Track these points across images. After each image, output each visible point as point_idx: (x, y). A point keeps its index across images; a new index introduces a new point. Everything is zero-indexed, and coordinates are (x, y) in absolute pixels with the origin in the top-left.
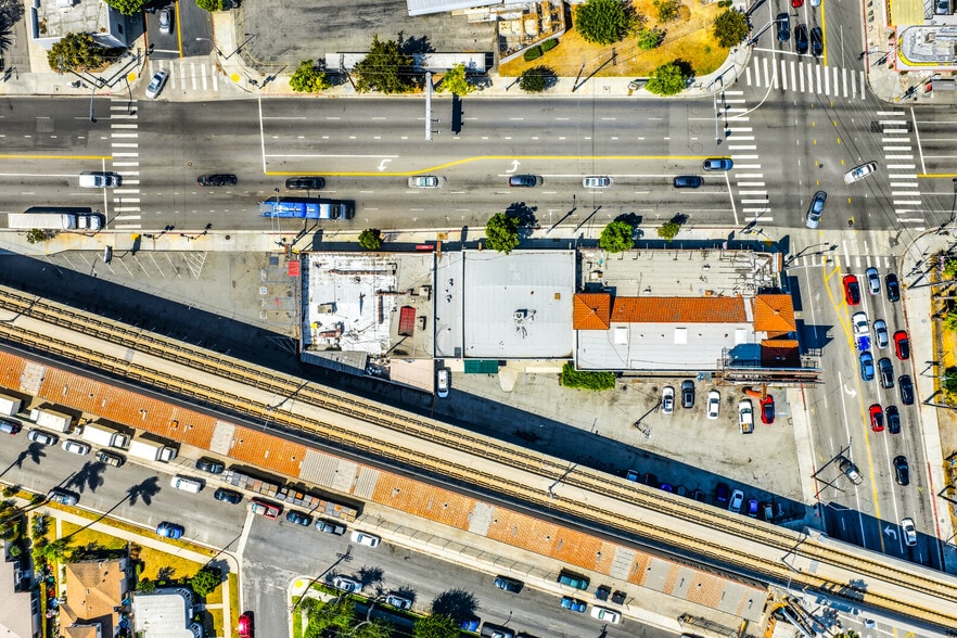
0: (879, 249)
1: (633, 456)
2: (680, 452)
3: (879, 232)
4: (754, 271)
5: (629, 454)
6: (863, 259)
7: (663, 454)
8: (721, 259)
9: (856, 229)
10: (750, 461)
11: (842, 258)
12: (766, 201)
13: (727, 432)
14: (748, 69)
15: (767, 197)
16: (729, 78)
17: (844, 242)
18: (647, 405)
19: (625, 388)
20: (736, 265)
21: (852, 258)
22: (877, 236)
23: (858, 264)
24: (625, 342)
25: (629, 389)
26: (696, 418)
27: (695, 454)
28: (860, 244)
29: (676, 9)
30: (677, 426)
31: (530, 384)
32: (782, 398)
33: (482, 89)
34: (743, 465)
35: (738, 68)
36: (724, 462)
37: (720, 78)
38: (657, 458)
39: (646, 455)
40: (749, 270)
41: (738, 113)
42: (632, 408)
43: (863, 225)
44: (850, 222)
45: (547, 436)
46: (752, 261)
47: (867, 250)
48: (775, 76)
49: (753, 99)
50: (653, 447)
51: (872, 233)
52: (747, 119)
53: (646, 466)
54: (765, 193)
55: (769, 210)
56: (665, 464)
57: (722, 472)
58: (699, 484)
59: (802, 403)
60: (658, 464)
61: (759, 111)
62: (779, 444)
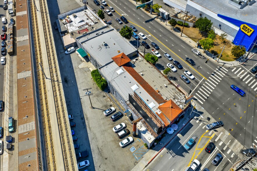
0: (233, 148)
1: (79, 114)
2: (92, 129)
3: (239, 143)
4: (179, 101)
5: (79, 112)
6: (224, 145)
7: (87, 123)
8: (173, 89)
9: (231, 133)
10: (106, 159)
11: (216, 137)
12: (206, 98)
13: (112, 141)
14: (235, 69)
15: (208, 97)
16: (228, 65)
17: (222, 133)
18: (103, 107)
19: (104, 96)
20: (176, 94)
21: (220, 140)
22: (237, 144)
23: (220, 144)
24: (119, 74)
25: (105, 98)
26: (110, 126)
27: (95, 134)
28: (227, 139)
29: (228, 44)
30: (102, 122)
31: (86, 71)
32: (143, 153)
33: (161, 21)
34: (103, 157)
35: (233, 66)
36: (98, 148)
37: (225, 63)
38: (84, 123)
39: (83, 118)
40: (178, 99)
41: (221, 73)
42: (98, 103)
43: (235, 135)
44: (230, 130)
45: (70, 85)
46: (182, 98)
47: (228, 144)
48: (243, 76)
49: (230, 74)
50: (87, 119)
51: (236, 141)
52: (223, 77)
53: (78, 121)
54: (208, 96)
55: (204, 101)
56: (83, 127)
57: (94, 151)
58: (82, 145)
59: (147, 163)
60: (81, 124)
61: (229, 78)
62: (123, 166)
